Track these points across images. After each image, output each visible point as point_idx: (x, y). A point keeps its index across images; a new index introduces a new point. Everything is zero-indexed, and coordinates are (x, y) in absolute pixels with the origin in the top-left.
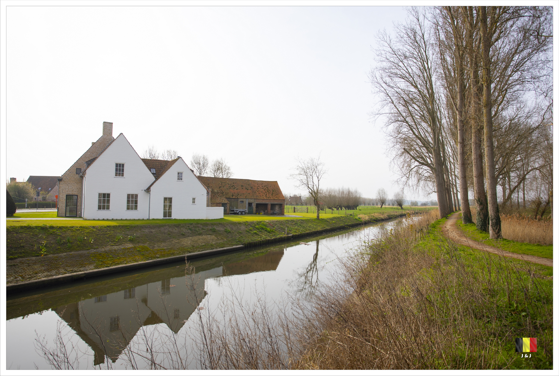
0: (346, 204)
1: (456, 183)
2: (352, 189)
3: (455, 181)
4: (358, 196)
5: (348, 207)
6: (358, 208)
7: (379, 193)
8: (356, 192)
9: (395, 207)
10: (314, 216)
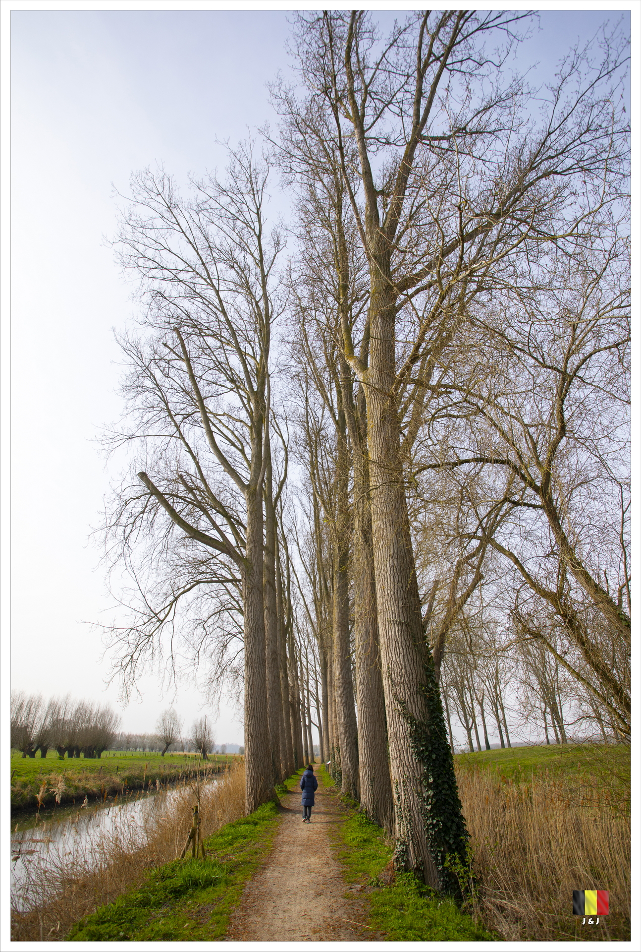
1: (309, 705)
3: (308, 700)
9: (193, 753)
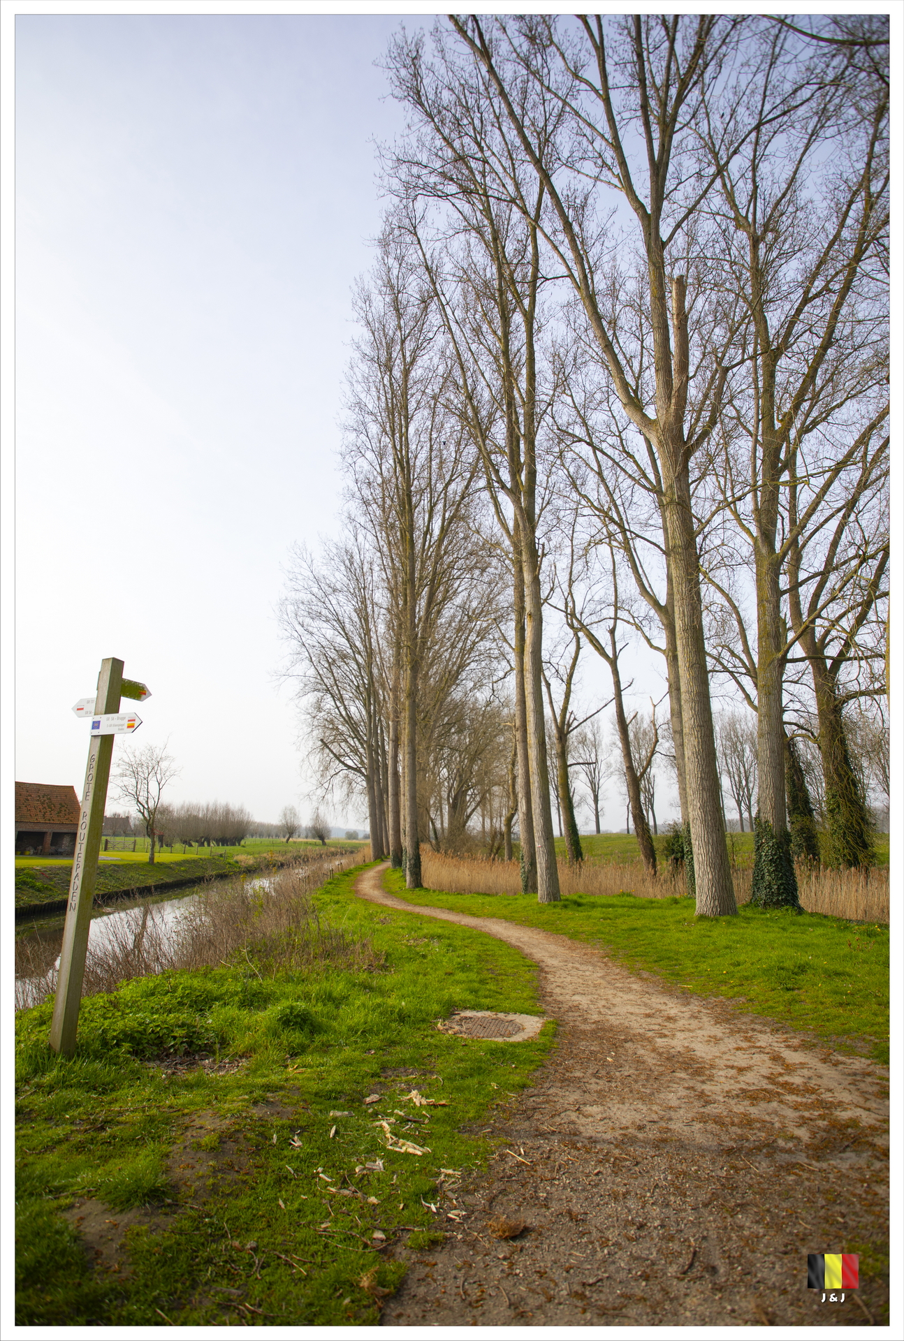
0: (219, 835)
2: (234, 805)
4: (246, 818)
5: (223, 841)
6: (242, 842)
7: (285, 815)
8: (242, 811)
9: (313, 840)
10: (144, 857)
